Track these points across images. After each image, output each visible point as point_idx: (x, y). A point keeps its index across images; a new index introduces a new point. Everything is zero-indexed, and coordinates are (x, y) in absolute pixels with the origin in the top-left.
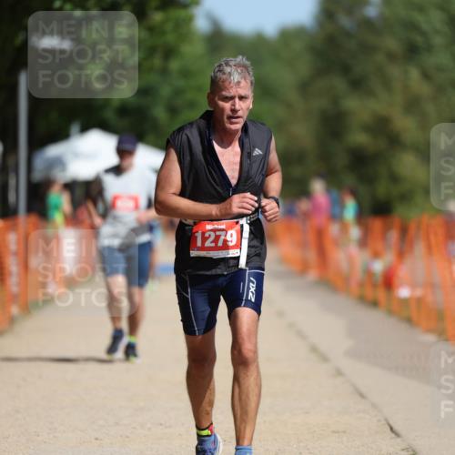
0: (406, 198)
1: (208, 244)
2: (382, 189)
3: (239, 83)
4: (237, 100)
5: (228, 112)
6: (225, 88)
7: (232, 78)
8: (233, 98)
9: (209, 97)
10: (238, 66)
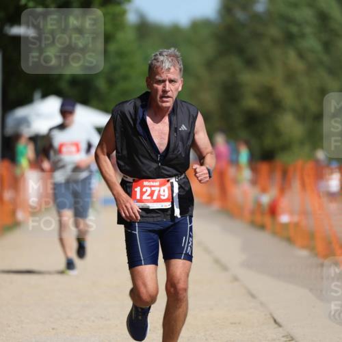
0: (286, 147)
1: (145, 197)
2: (269, 141)
3: (169, 69)
4: (167, 83)
5: (160, 93)
6: (158, 73)
7: (164, 65)
8: (164, 81)
9: (147, 81)
10: (170, 55)
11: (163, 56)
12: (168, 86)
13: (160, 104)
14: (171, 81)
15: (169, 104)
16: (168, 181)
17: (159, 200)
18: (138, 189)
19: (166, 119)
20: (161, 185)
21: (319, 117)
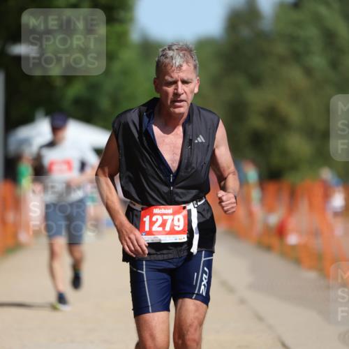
1: (155, 228)
3: (181, 66)
4: (180, 83)
5: (171, 96)
6: (167, 73)
7: (174, 61)
8: (175, 82)
9: (155, 82)
10: (181, 49)
11: (173, 50)
12: (181, 88)
13: (172, 109)
14: (184, 82)
15: (183, 109)
16: (184, 208)
17: (173, 232)
18: (147, 219)
19: (180, 130)
20: (174, 213)
21: (325, 135)
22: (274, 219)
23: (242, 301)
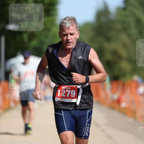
4: (69, 35)
5: (65, 40)
9: (59, 33)
10: (69, 20)
17: (70, 97)
18: (59, 91)
22: (115, 97)
23: (103, 131)
